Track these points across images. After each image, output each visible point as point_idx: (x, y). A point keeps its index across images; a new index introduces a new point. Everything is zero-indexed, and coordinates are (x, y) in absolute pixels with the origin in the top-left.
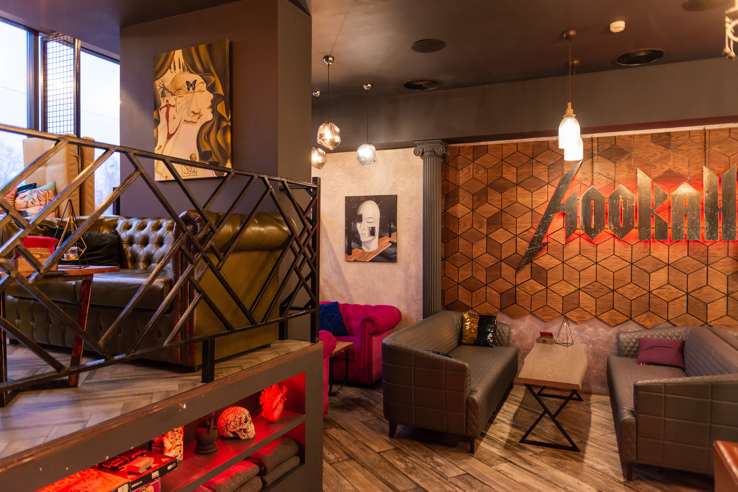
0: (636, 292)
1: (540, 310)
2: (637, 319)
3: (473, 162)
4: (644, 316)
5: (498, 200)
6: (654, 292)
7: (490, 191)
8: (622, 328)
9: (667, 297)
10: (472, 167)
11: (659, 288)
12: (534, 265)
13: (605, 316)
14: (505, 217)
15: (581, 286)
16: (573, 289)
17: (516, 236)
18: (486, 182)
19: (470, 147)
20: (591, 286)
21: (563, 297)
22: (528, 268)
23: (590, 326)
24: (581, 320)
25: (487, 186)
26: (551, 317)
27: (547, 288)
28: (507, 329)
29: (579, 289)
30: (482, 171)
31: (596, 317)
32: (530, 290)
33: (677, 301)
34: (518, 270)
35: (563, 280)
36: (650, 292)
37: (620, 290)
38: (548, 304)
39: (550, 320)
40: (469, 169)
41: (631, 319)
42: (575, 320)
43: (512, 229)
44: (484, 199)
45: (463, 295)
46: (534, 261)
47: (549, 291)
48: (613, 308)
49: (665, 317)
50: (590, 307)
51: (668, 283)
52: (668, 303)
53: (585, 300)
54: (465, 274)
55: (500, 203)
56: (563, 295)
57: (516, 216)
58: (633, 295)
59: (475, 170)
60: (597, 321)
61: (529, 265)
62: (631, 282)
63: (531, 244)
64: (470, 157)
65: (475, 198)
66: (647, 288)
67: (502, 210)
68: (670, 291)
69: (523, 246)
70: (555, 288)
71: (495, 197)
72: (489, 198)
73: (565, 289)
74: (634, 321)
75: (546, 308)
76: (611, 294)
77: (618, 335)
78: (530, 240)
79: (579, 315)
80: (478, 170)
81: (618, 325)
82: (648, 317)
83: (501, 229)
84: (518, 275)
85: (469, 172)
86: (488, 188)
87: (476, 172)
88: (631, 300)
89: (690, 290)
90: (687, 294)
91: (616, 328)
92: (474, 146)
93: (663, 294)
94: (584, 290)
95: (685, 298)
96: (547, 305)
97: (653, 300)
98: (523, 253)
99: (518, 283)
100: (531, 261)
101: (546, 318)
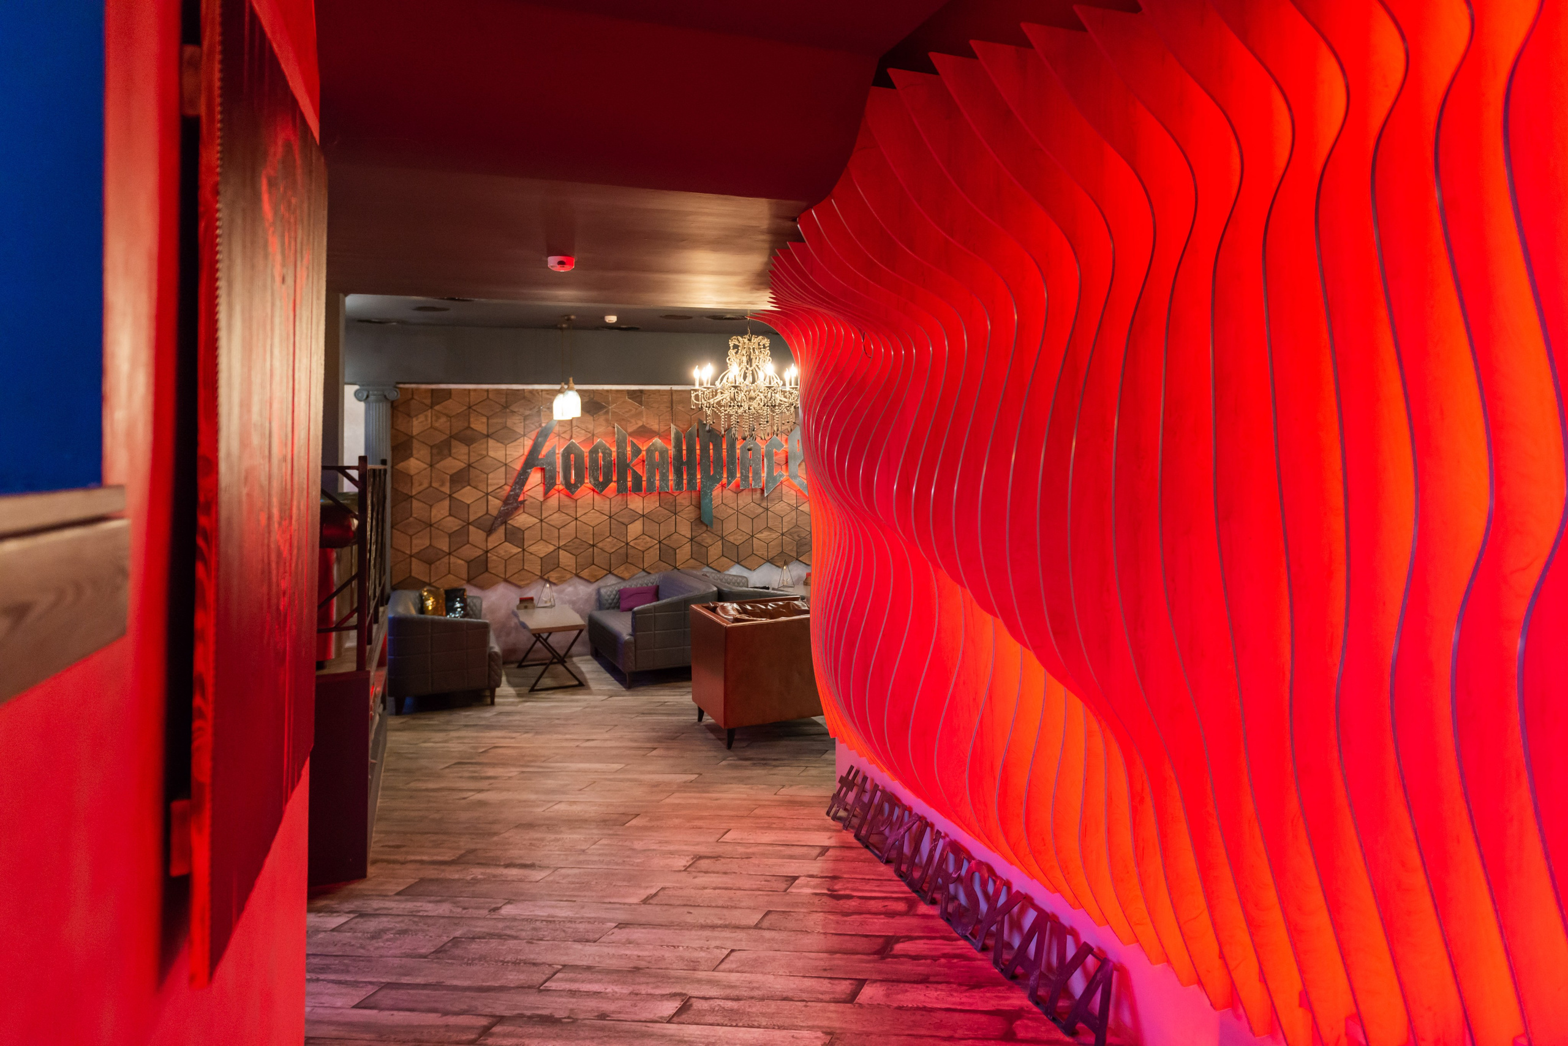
0: (615, 545)
1: (516, 575)
2: (615, 572)
3: (431, 408)
4: (622, 568)
5: (465, 454)
6: (631, 544)
7: (454, 443)
8: (600, 583)
9: (642, 547)
10: (430, 415)
11: (636, 539)
12: (508, 526)
13: (585, 573)
14: (473, 473)
15: (561, 544)
16: (552, 548)
17: (487, 494)
18: (448, 432)
19: (427, 391)
20: (570, 544)
21: (541, 558)
22: (502, 530)
23: (570, 586)
24: (562, 580)
25: (451, 437)
26: (528, 582)
27: (524, 550)
28: (479, 601)
29: (559, 548)
30: (443, 420)
31: (577, 575)
32: (503, 554)
33: (651, 549)
34: (490, 532)
35: (541, 539)
36: (627, 544)
37: (600, 545)
38: (525, 568)
39: (528, 584)
40: (426, 416)
41: (610, 572)
42: (555, 581)
43: (482, 486)
44: (446, 452)
45: (418, 569)
46: (509, 522)
47: (526, 553)
48: (593, 564)
49: (641, 566)
50: (569, 566)
51: (643, 534)
52: (643, 552)
53: (566, 558)
54: (420, 542)
55: (466, 457)
56: (542, 555)
57: (487, 471)
58: (612, 548)
59: (434, 418)
60: (577, 580)
61: (503, 527)
62: (610, 535)
63: (506, 501)
64: (428, 401)
65: (435, 451)
66: (625, 540)
67: (469, 465)
68: (645, 541)
69: (495, 504)
70: (532, 549)
71: (460, 450)
72: (453, 451)
73: (543, 549)
74: (613, 574)
75: (523, 572)
76: (591, 550)
77: (598, 591)
78: (503, 498)
79: (558, 575)
80: (438, 418)
81: (598, 580)
82: (626, 568)
83: (469, 487)
84: (490, 539)
85: (427, 420)
86: (452, 439)
87: (436, 421)
88: (610, 554)
89: (662, 538)
90: (660, 542)
91: (597, 583)
92: (432, 390)
93: (639, 545)
94: (565, 548)
95: (658, 546)
96: (523, 569)
97: (630, 551)
98: (494, 512)
99: (490, 547)
100: (505, 522)
101: (523, 583)
